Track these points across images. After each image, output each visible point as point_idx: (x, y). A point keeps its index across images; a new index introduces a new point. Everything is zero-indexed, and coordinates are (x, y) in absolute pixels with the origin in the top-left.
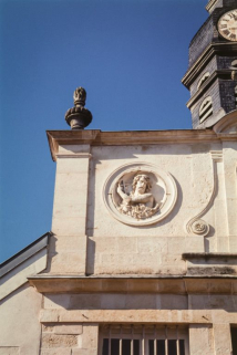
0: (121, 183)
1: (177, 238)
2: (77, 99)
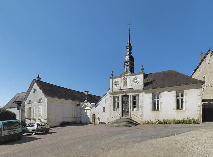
0: (115, 82)
1: (118, 88)
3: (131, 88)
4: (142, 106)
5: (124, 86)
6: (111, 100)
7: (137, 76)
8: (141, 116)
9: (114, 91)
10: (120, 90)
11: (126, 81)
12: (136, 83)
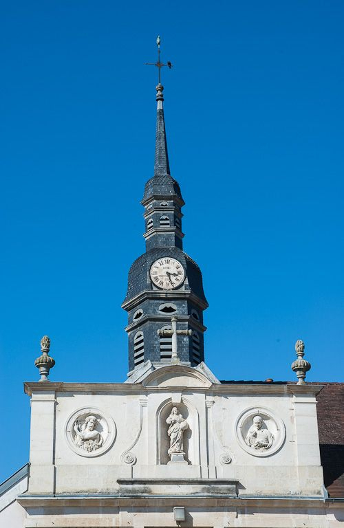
0: (77, 422)
1: (115, 466)
2: (44, 348)
3: (221, 477)
5: (165, 459)
7: (266, 404)
9: (70, 485)
10: (133, 482)
11: (182, 425)
12: (260, 446)
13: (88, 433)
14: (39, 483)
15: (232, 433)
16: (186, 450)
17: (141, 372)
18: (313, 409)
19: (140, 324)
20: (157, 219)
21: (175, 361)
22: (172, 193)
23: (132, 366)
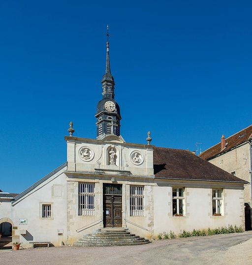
0: (82, 150)
1: (94, 165)
3: (125, 170)
4: (151, 207)
6: (73, 190)
7: (140, 150)
8: (149, 226)
9: (80, 169)
10: (99, 170)
11: (114, 154)
12: (137, 162)
13: (85, 154)
14: (71, 168)
15: (129, 157)
16: (115, 161)
17: (102, 137)
18: (152, 152)
19: (101, 122)
20: (107, 88)
21: (112, 134)
22: (111, 80)
23: (98, 135)
